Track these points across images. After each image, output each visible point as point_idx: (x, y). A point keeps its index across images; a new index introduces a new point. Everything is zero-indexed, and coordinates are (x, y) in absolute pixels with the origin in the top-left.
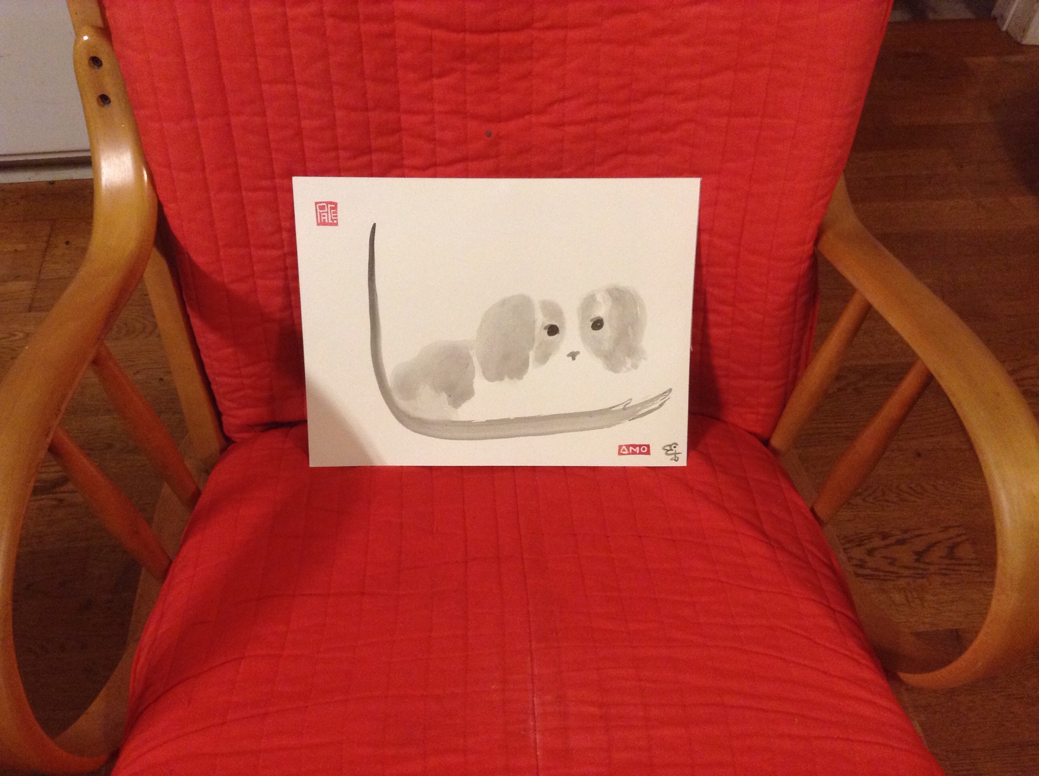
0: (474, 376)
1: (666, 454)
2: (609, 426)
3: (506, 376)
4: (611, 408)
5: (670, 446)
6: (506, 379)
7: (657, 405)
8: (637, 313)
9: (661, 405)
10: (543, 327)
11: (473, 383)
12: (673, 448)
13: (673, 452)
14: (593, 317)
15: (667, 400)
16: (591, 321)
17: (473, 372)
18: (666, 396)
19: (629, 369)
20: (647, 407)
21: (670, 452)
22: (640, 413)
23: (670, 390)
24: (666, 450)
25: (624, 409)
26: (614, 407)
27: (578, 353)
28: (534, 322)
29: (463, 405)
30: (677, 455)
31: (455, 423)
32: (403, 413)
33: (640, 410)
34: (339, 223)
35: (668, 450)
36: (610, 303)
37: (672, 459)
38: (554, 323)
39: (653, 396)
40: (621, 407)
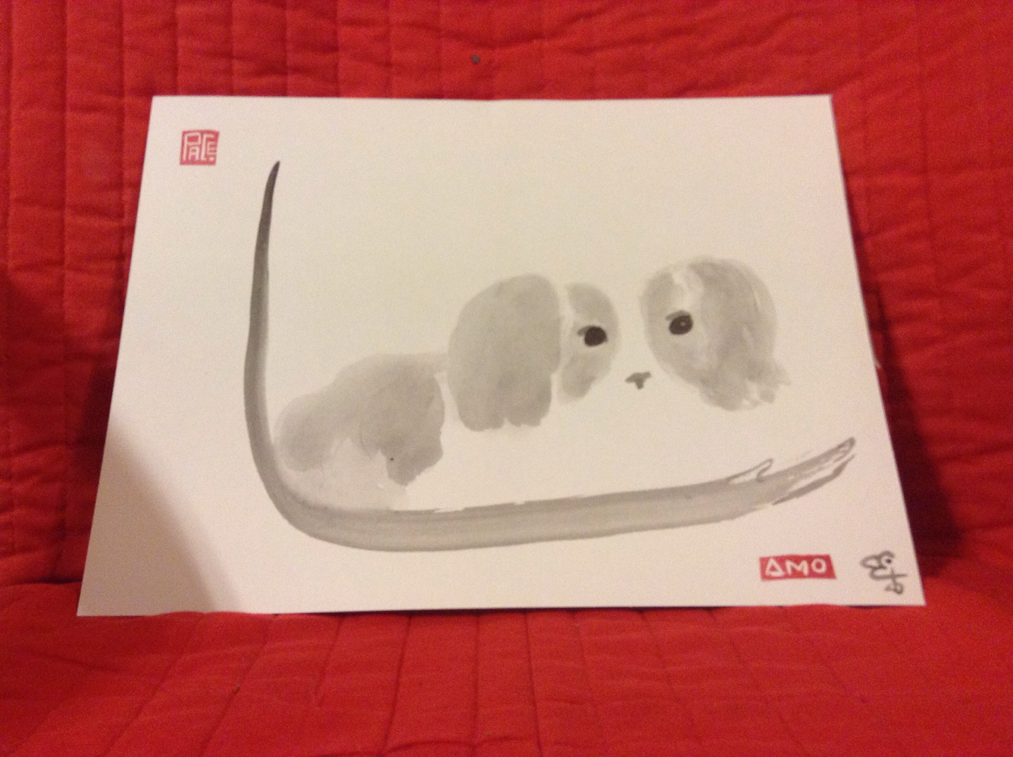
0: (443, 420)
1: (873, 576)
2: (732, 516)
3: (506, 420)
4: (729, 479)
5: (878, 558)
6: (507, 426)
7: (828, 472)
8: (755, 304)
9: (838, 472)
10: (577, 330)
11: (438, 433)
12: (884, 562)
13: (887, 572)
14: (670, 312)
15: (849, 460)
16: (668, 318)
17: (442, 412)
18: (846, 453)
19: (755, 404)
20: (806, 476)
21: (880, 573)
22: (796, 487)
23: (852, 442)
24: (871, 567)
25: (760, 480)
26: (736, 476)
27: (647, 375)
28: (558, 321)
29: (418, 477)
30: (899, 580)
31: (398, 516)
32: (294, 497)
33: (794, 482)
34: (217, 161)
35: (874, 569)
36: (699, 289)
37: (888, 589)
38: (596, 323)
39: (815, 454)
40: (753, 475)
